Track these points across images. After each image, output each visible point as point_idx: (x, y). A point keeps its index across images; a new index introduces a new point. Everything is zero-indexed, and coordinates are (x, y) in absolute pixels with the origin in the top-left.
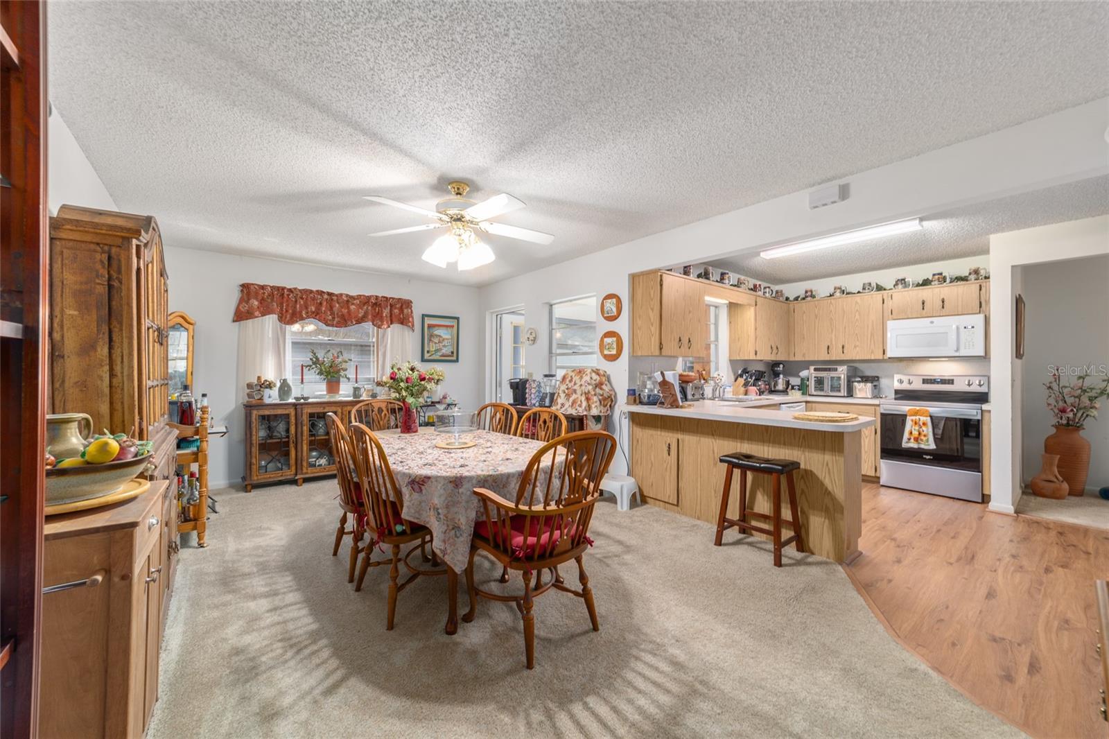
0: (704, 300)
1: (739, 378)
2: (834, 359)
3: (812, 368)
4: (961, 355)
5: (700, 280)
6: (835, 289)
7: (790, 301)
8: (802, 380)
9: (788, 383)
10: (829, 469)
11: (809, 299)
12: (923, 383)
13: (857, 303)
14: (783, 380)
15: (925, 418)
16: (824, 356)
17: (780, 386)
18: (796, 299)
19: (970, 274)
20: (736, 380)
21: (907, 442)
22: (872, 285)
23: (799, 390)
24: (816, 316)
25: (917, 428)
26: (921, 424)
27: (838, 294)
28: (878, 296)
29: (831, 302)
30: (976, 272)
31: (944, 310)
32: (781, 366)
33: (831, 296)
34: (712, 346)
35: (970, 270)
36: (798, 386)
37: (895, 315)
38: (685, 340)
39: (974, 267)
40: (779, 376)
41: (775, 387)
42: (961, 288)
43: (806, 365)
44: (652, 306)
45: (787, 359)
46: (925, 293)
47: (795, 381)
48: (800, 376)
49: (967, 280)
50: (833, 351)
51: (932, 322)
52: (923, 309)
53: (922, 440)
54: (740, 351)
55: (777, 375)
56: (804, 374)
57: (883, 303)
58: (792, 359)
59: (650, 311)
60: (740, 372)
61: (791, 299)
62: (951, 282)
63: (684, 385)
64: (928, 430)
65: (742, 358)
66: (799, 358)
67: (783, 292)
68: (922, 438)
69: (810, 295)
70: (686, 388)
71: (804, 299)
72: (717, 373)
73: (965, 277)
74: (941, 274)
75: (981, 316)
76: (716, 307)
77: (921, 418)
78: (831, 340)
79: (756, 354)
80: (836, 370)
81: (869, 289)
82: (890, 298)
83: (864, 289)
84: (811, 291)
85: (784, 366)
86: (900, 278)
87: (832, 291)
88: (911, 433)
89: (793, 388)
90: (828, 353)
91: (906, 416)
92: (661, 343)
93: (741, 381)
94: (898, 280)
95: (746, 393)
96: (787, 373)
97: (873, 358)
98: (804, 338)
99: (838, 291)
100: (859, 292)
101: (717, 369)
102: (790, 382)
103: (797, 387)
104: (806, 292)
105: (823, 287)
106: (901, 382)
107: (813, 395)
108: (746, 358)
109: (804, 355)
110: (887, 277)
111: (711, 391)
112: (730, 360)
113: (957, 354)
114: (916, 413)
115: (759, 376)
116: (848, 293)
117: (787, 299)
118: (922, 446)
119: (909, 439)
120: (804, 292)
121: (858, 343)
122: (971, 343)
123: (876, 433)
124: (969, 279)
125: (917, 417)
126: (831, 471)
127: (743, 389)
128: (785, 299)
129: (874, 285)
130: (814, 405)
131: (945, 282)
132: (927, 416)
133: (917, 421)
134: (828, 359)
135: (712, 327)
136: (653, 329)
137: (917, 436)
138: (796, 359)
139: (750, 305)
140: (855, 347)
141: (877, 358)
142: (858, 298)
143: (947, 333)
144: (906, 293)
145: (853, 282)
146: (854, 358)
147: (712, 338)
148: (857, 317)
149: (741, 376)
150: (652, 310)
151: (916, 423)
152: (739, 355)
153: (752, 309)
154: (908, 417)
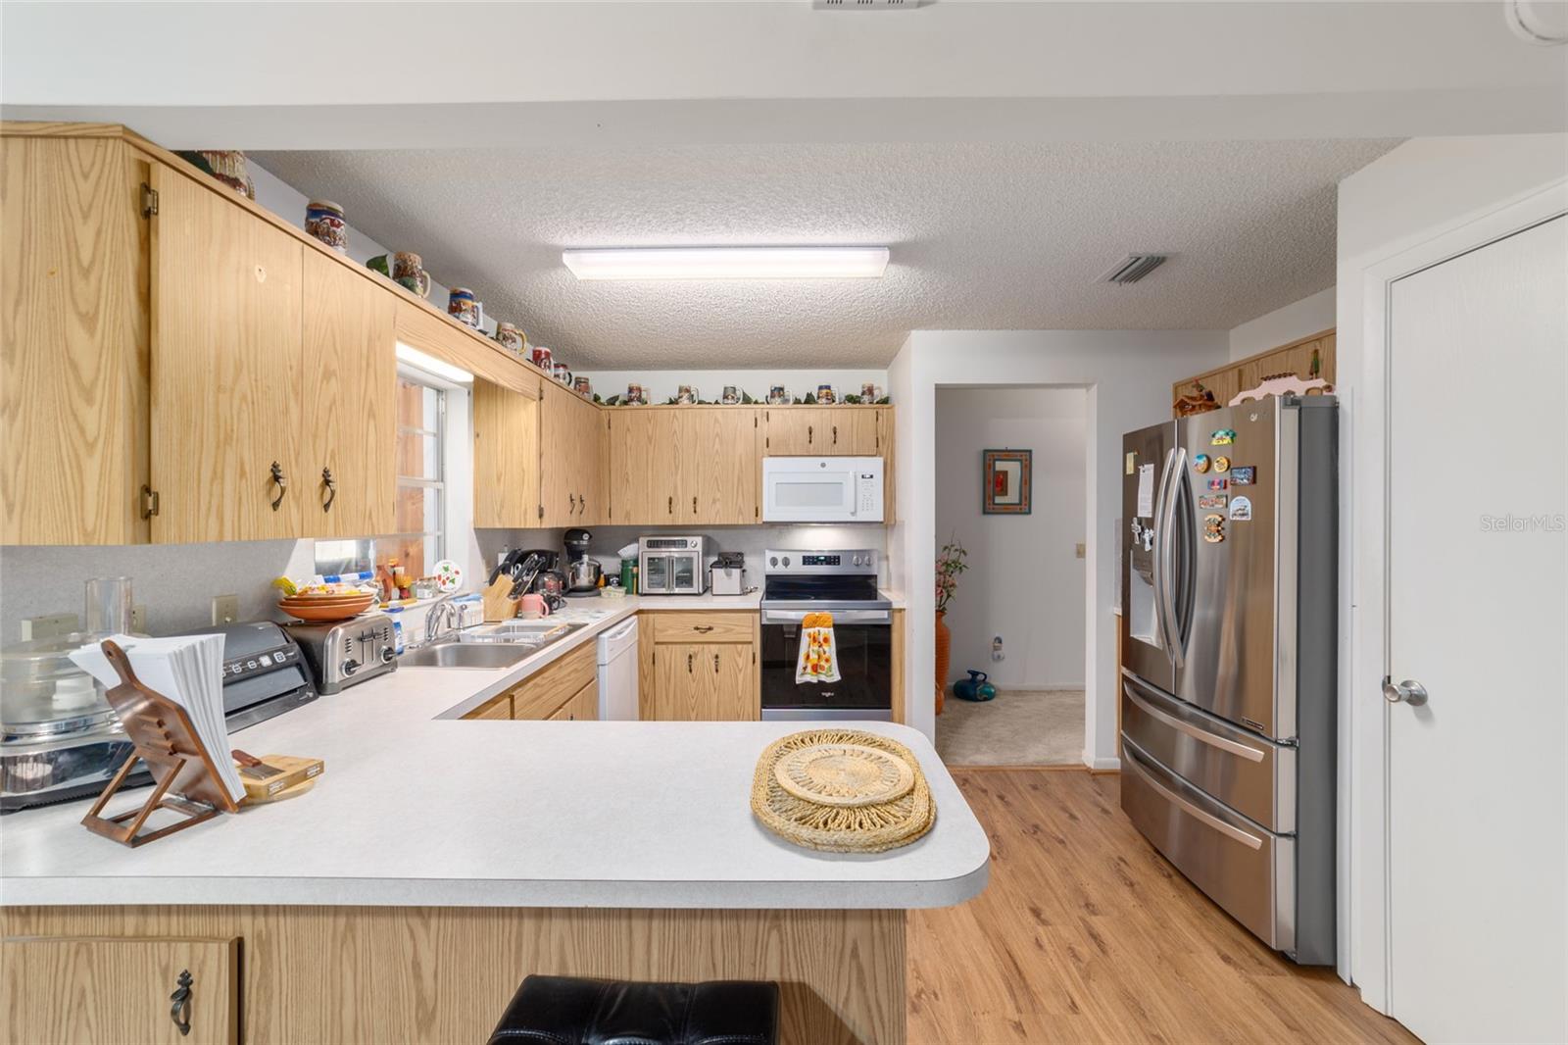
0: (392, 359)
1: (501, 576)
2: (680, 523)
3: (643, 541)
4: (858, 520)
5: (375, 274)
6: (680, 390)
7: (603, 404)
8: (624, 563)
9: (598, 571)
10: (860, 971)
11: (635, 404)
12: (804, 564)
13: (716, 420)
14: (588, 565)
15: (826, 629)
16: (662, 518)
17: (584, 579)
18: (612, 401)
19: (863, 393)
20: (492, 582)
21: (802, 674)
22: (737, 392)
23: (620, 584)
24: (650, 439)
25: (816, 648)
26: (822, 641)
27: (685, 401)
28: (749, 411)
29: (675, 415)
30: (870, 391)
31: (836, 446)
32: (586, 537)
33: (671, 402)
34: (429, 494)
35: (863, 387)
36: (618, 576)
37: (774, 447)
38: (302, 478)
39: (868, 383)
40: (581, 558)
41: (574, 580)
42: (853, 413)
43: (632, 534)
44: (83, 308)
45: (597, 524)
46: (812, 416)
47: (610, 565)
48: (618, 555)
49: (859, 402)
50: (678, 508)
51: (823, 465)
52: (810, 442)
53: (822, 668)
54: (502, 506)
55: (576, 555)
56: (628, 551)
57: (756, 426)
58: (605, 522)
59: (77, 334)
60: (502, 558)
61: (603, 400)
62: (840, 403)
63: (311, 634)
64: (830, 649)
65: (507, 526)
66: (618, 520)
67: (590, 383)
68: (823, 663)
69: (635, 396)
70: (322, 646)
71: (625, 403)
72: (441, 564)
73: (857, 397)
74: (828, 387)
75: (879, 461)
76: (439, 391)
77: (822, 630)
78: (676, 488)
79: (541, 516)
80: (684, 544)
81: (733, 398)
82: (765, 418)
83: (725, 397)
84: (639, 390)
85: (591, 537)
86: (777, 386)
87: (675, 394)
88: (808, 657)
89: (607, 583)
90: (670, 512)
91: (799, 627)
92: (147, 490)
93: (506, 581)
94: (776, 388)
95: (517, 613)
96: (594, 550)
97: (741, 522)
98: (627, 480)
99: (686, 395)
100: (717, 403)
101: (441, 553)
102: (602, 568)
103: (615, 579)
104: (631, 390)
105: (659, 385)
106: (774, 562)
107: (645, 595)
108: (517, 527)
109: (628, 515)
110: (757, 382)
111: (423, 623)
112: (477, 530)
113: (853, 519)
114: (814, 623)
115: (546, 562)
116: (700, 402)
117: (597, 398)
118: (823, 678)
119: (805, 668)
120: (627, 392)
121: (718, 495)
122: (869, 502)
123: (754, 662)
124: (862, 401)
125: (817, 628)
126: (867, 974)
127: (510, 603)
128: (592, 398)
129: (739, 394)
130: (651, 616)
131: (834, 401)
132: (829, 627)
133: (816, 635)
134: (671, 524)
135: (429, 444)
136: (91, 417)
137: (816, 662)
138: (614, 523)
139: (527, 396)
140: (714, 501)
141: (747, 523)
142: (718, 412)
143: (841, 483)
144: (788, 411)
145: (709, 383)
146: (712, 523)
147: (429, 471)
148: (717, 446)
149: (505, 570)
150: (89, 321)
151: (815, 640)
152: (500, 518)
153: (533, 406)
154: (804, 630)
